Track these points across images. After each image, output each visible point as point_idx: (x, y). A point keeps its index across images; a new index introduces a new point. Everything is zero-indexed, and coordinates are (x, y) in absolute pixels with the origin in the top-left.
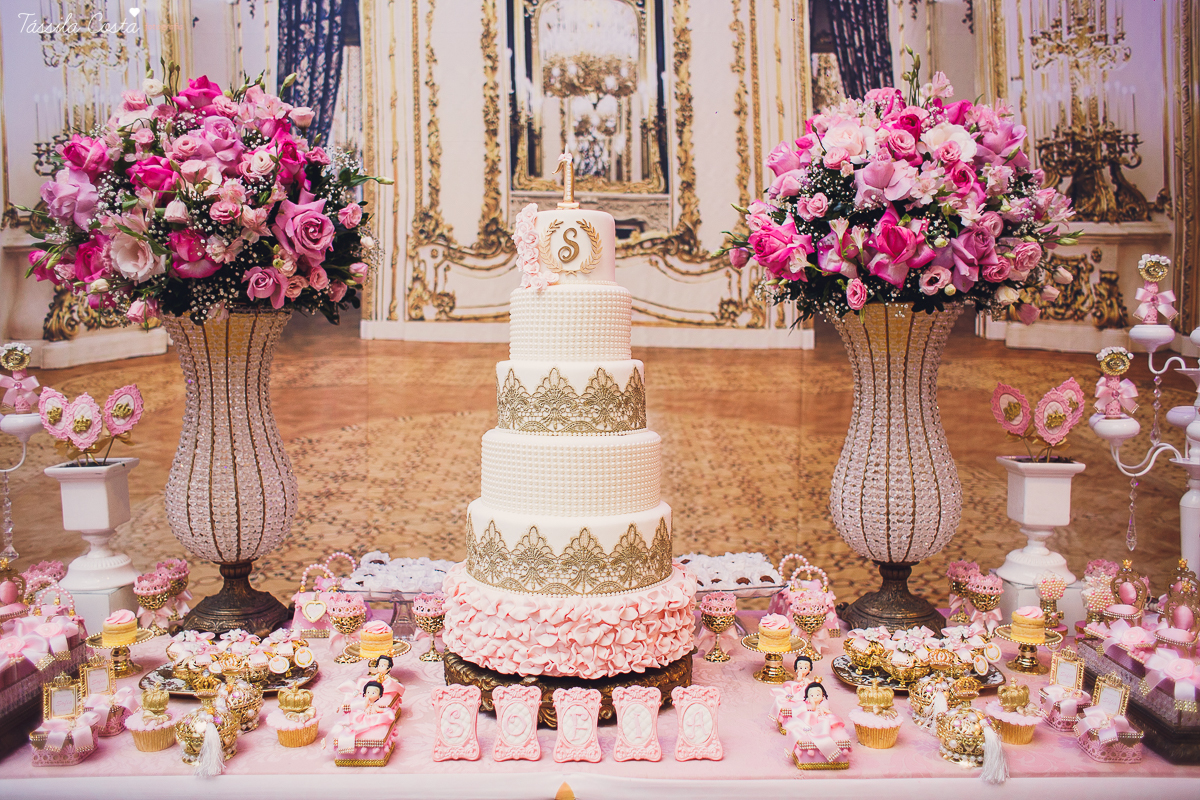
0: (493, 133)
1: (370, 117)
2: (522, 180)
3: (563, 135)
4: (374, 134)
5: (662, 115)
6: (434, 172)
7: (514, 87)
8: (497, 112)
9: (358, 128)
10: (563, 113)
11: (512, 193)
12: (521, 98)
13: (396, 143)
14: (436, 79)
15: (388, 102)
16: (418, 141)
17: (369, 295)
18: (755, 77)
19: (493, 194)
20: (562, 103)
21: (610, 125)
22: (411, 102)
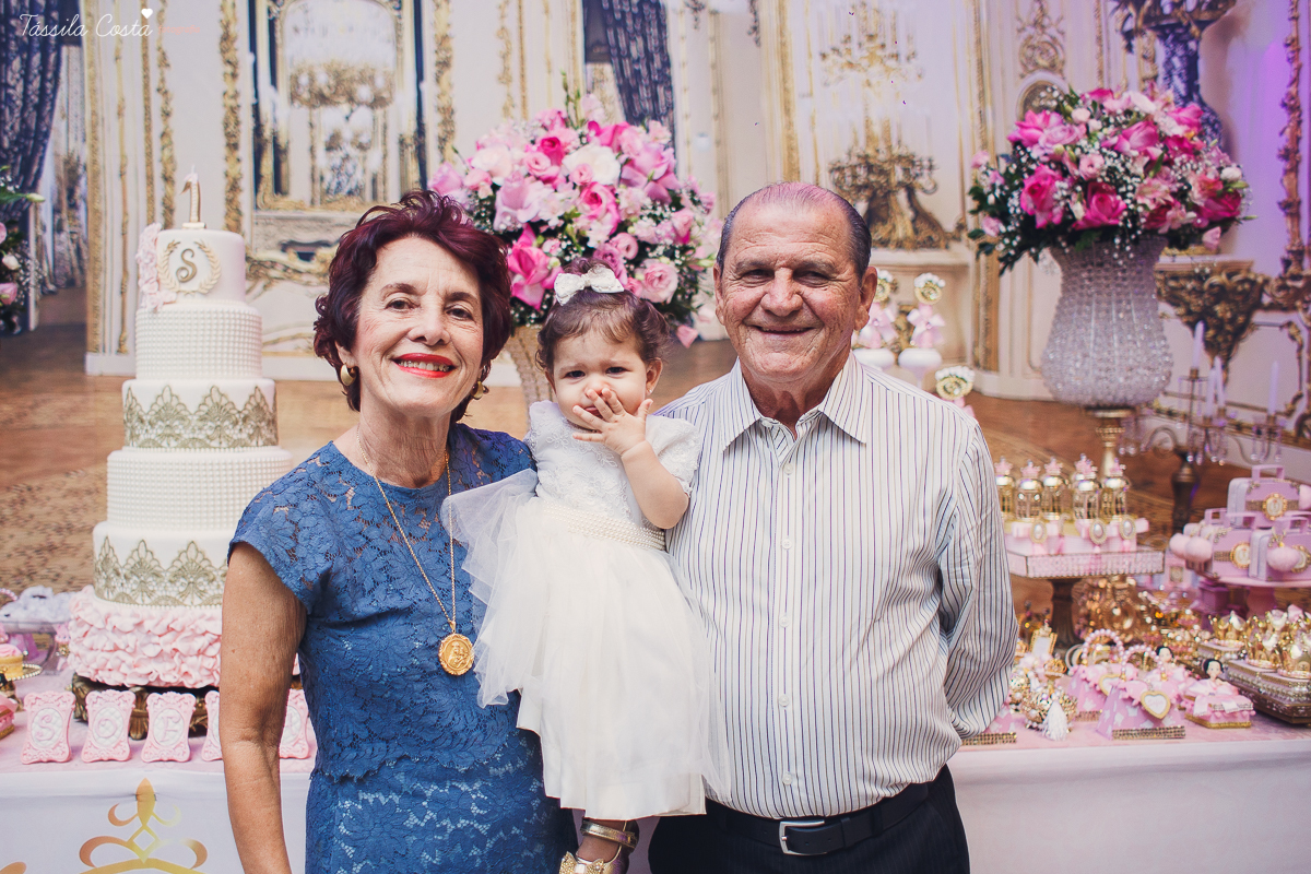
0: (233, 147)
1: (94, 126)
2: (268, 199)
3: (312, 150)
4: (99, 145)
5: (421, 130)
6: (169, 189)
7: (257, 95)
8: (237, 123)
9: (80, 139)
10: (311, 125)
11: (255, 214)
12: (265, 109)
13: (123, 156)
14: (169, 86)
15: (114, 110)
16: (149, 155)
17: (96, 325)
18: (523, 89)
19: (234, 214)
20: (311, 115)
21: (364, 139)
22: (141, 111)
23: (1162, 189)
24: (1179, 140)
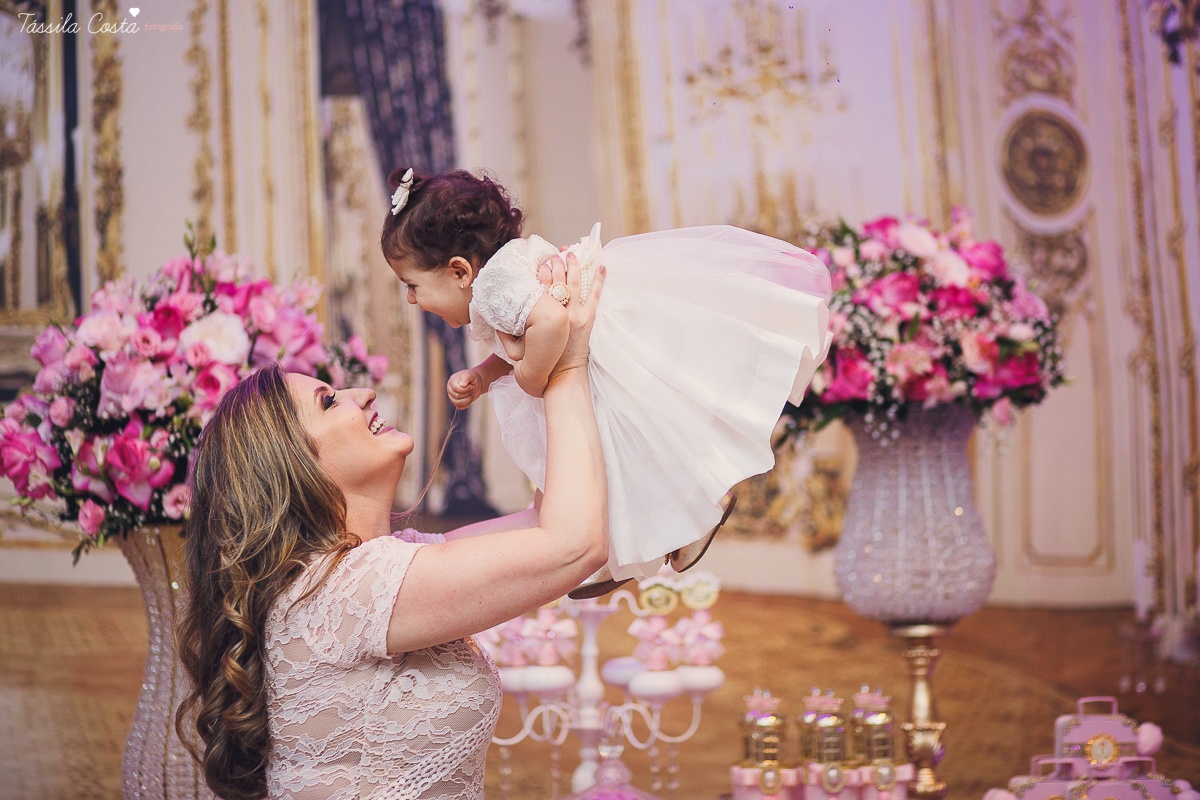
5: (71, 199)
23: (918, 358)
24: (954, 290)
